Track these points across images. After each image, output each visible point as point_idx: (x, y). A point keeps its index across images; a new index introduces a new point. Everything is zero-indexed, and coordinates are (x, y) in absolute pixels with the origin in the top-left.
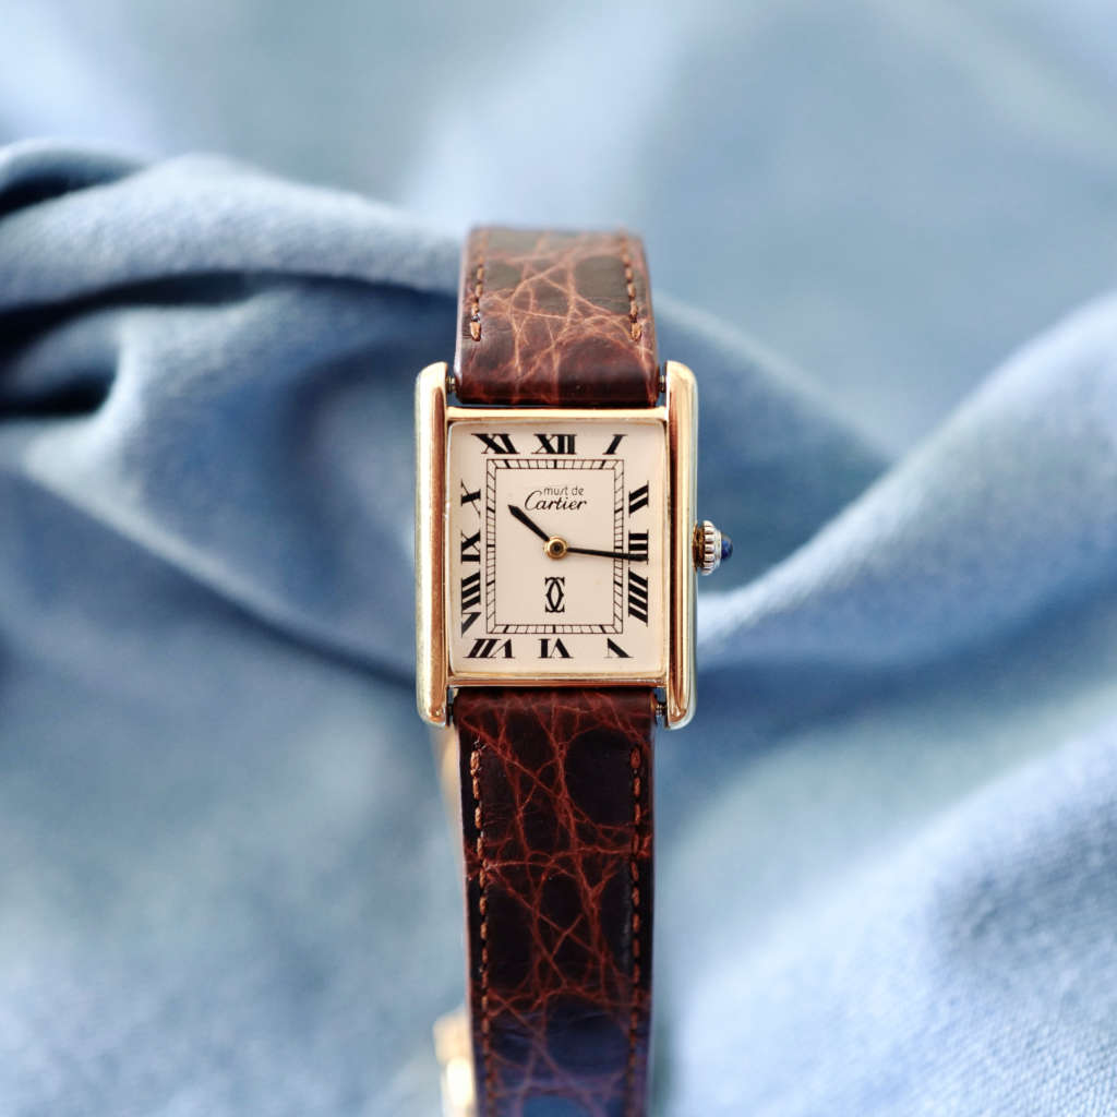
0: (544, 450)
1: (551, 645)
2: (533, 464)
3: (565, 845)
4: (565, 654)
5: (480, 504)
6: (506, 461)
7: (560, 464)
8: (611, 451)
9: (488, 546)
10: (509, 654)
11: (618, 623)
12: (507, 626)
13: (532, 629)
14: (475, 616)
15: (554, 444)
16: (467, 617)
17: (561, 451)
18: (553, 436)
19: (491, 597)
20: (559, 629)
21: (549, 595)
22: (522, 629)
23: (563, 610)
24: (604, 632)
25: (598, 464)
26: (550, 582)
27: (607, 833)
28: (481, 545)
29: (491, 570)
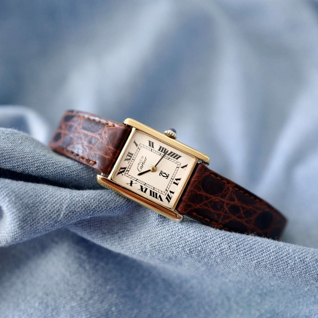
0: (129, 161)
1: (176, 181)
2: (131, 165)
3: (223, 202)
4: (179, 179)
5: (134, 182)
6: (127, 171)
7: (134, 159)
8: (137, 145)
9: (145, 185)
10: (173, 193)
11: (178, 163)
12: (166, 190)
13: (170, 184)
14: (160, 196)
15: (128, 158)
16: (159, 198)
17: (131, 157)
18: (127, 157)
19: (157, 190)
20: (173, 178)
21: (164, 176)
22: (169, 187)
23: (169, 175)
24: (179, 168)
25: (138, 150)
26: (161, 174)
27: (225, 191)
28: (144, 187)
29: (151, 187)
